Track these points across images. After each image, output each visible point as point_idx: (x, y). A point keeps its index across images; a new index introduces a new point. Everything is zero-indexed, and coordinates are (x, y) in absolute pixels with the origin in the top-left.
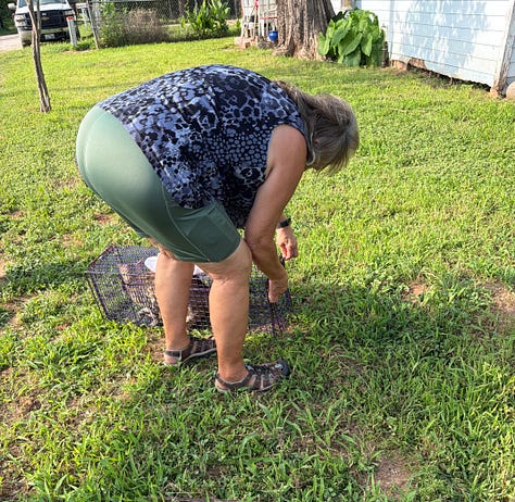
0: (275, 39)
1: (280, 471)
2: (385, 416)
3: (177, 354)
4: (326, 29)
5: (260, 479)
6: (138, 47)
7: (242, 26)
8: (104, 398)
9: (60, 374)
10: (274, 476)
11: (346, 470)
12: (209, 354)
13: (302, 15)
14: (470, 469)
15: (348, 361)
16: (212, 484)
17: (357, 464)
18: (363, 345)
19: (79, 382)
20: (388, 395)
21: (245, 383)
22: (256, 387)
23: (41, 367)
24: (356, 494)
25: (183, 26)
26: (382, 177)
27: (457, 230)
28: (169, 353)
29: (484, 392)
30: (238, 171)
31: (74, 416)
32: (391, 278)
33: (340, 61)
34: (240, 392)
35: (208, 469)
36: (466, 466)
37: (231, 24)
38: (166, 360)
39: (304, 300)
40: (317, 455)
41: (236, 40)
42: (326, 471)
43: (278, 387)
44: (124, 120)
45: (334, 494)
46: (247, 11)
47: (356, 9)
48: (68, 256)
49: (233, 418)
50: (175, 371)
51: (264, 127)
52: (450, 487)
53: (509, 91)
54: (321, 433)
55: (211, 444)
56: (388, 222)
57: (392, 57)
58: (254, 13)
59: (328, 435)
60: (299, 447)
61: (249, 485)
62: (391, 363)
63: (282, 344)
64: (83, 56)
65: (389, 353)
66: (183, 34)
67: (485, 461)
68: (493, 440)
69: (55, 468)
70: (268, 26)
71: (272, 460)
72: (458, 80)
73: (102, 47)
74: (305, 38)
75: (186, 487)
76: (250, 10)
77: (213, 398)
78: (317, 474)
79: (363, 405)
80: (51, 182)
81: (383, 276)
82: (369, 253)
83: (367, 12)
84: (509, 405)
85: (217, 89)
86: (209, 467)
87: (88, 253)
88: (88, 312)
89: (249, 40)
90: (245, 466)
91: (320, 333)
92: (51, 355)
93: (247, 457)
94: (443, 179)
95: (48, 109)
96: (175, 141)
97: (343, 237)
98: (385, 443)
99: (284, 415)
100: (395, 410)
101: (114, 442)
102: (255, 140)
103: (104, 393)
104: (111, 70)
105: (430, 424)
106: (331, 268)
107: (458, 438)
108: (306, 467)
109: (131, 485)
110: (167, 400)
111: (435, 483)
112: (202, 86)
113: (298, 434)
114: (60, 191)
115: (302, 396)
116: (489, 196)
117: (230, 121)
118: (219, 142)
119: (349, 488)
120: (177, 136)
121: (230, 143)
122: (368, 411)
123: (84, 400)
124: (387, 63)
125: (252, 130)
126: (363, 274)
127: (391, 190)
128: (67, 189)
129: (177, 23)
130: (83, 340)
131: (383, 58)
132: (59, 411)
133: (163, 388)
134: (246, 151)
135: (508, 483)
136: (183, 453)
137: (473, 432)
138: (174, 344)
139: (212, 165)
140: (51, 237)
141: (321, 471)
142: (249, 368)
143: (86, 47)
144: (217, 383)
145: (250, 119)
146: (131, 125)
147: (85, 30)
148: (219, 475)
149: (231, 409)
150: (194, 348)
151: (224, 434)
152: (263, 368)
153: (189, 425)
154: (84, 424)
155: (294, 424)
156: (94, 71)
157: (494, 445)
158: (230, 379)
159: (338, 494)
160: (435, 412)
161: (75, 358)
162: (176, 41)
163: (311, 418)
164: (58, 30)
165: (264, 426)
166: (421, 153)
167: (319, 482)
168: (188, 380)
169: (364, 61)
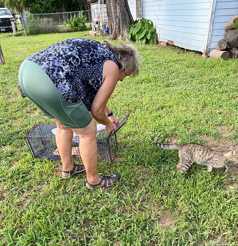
0: (108, 32)
1: (117, 222)
2: (162, 196)
3: (68, 172)
4: (130, 28)
5: (108, 226)
6: (45, 35)
7: (92, 26)
8: (35, 193)
9: (14, 183)
10: (114, 224)
11: (146, 220)
12: (83, 172)
13: (119, 21)
14: (199, 217)
15: (145, 173)
16: (86, 229)
17: (150, 217)
18: (151, 165)
19: (23, 186)
20: (163, 186)
21: (100, 184)
22: (105, 186)
23: (5, 181)
24: (151, 230)
25: (66, 26)
26: (157, 92)
27: (190, 114)
28: (65, 172)
29: (204, 183)
30: (90, 82)
31: (21, 202)
32: (162, 136)
33: (137, 42)
34: (97, 188)
35: (84, 223)
36: (198, 216)
37: (88, 25)
38: (64, 175)
39: (125, 147)
40: (133, 214)
41: (90, 32)
42: (137, 221)
43: (115, 185)
44: (39, 64)
45: (141, 231)
46: (95, 19)
47: (143, 19)
48: (16, 130)
49: (95, 200)
50: (68, 180)
51: (100, 61)
52: (191, 225)
53: (210, 54)
54: (134, 204)
55: (85, 212)
56: (160, 112)
57: (159, 40)
58: (98, 20)
59: (137, 205)
60: (125, 211)
61: (103, 229)
62: (164, 173)
63: (116, 166)
64: (19, 39)
65: (163, 168)
66: (65, 29)
67: (205, 213)
68: (208, 204)
69: (13, 226)
70: (104, 26)
71: (113, 217)
72: (188, 50)
73: (28, 35)
74: (121, 32)
75: (75, 231)
76: (96, 19)
77: (85, 191)
78: (133, 222)
79: (152, 191)
80: (6, 96)
81: (159, 135)
82: (153, 125)
83: (148, 20)
84: (215, 189)
85: (78, 47)
86: (85, 222)
87: (25, 128)
88: (26, 155)
89: (96, 32)
90: (101, 221)
91: (132, 161)
92: (10, 175)
93: (102, 217)
94: (183, 92)
95: (4, 63)
96: (63, 71)
97: (141, 119)
98: (162, 207)
99: (118, 198)
100: (166, 193)
101: (41, 213)
102: (97, 67)
103: (35, 191)
104: (33, 45)
105: (181, 198)
106: (136, 133)
107: (194, 204)
108: (128, 219)
109: (49, 231)
110: (65, 193)
111: (184, 224)
112: (72, 47)
113: (124, 205)
114: (10, 100)
115: (126, 189)
116: (203, 100)
117: (85, 60)
118: (81, 70)
119: (147, 228)
120: (64, 69)
121: (86, 70)
122: (154, 194)
123: (26, 194)
124: (157, 42)
125: (95, 63)
126: (150, 134)
127: (161, 98)
128: (14, 99)
129: (63, 24)
130: (24, 168)
131: (155, 40)
132: (14, 200)
133: (62, 188)
134: (93, 72)
135: (215, 222)
136: (72, 216)
137: (200, 201)
138: (67, 168)
139: (79, 81)
140: (7, 121)
141: (135, 221)
142: (102, 177)
143: (20, 35)
144: (87, 184)
145: (94, 58)
146: (43, 66)
147: (20, 27)
148: (89, 226)
149: (94, 195)
150: (76, 169)
151: (91, 207)
152: (108, 177)
153: (75, 203)
154: (26, 205)
155: (122, 201)
156: (25, 45)
157: (209, 206)
158: (93, 182)
159: (142, 231)
160: (183, 193)
161: (21, 176)
162: (63, 32)
163: (130, 198)
164: (7, 27)
165: (109, 202)
166: (174, 81)
167: (134, 226)
168: (73, 184)
169: (147, 42)
